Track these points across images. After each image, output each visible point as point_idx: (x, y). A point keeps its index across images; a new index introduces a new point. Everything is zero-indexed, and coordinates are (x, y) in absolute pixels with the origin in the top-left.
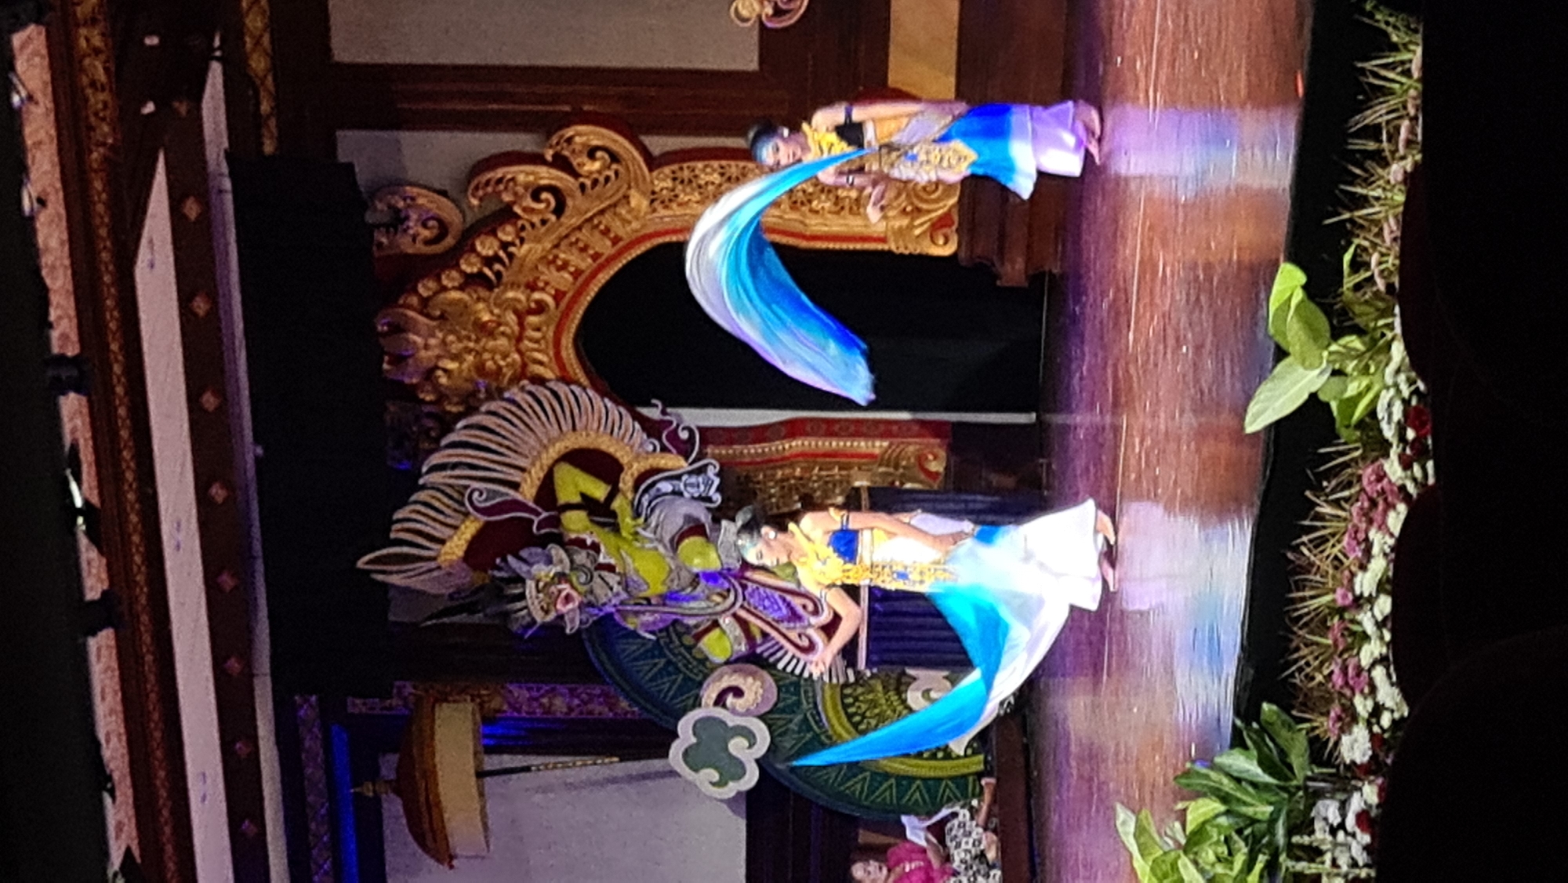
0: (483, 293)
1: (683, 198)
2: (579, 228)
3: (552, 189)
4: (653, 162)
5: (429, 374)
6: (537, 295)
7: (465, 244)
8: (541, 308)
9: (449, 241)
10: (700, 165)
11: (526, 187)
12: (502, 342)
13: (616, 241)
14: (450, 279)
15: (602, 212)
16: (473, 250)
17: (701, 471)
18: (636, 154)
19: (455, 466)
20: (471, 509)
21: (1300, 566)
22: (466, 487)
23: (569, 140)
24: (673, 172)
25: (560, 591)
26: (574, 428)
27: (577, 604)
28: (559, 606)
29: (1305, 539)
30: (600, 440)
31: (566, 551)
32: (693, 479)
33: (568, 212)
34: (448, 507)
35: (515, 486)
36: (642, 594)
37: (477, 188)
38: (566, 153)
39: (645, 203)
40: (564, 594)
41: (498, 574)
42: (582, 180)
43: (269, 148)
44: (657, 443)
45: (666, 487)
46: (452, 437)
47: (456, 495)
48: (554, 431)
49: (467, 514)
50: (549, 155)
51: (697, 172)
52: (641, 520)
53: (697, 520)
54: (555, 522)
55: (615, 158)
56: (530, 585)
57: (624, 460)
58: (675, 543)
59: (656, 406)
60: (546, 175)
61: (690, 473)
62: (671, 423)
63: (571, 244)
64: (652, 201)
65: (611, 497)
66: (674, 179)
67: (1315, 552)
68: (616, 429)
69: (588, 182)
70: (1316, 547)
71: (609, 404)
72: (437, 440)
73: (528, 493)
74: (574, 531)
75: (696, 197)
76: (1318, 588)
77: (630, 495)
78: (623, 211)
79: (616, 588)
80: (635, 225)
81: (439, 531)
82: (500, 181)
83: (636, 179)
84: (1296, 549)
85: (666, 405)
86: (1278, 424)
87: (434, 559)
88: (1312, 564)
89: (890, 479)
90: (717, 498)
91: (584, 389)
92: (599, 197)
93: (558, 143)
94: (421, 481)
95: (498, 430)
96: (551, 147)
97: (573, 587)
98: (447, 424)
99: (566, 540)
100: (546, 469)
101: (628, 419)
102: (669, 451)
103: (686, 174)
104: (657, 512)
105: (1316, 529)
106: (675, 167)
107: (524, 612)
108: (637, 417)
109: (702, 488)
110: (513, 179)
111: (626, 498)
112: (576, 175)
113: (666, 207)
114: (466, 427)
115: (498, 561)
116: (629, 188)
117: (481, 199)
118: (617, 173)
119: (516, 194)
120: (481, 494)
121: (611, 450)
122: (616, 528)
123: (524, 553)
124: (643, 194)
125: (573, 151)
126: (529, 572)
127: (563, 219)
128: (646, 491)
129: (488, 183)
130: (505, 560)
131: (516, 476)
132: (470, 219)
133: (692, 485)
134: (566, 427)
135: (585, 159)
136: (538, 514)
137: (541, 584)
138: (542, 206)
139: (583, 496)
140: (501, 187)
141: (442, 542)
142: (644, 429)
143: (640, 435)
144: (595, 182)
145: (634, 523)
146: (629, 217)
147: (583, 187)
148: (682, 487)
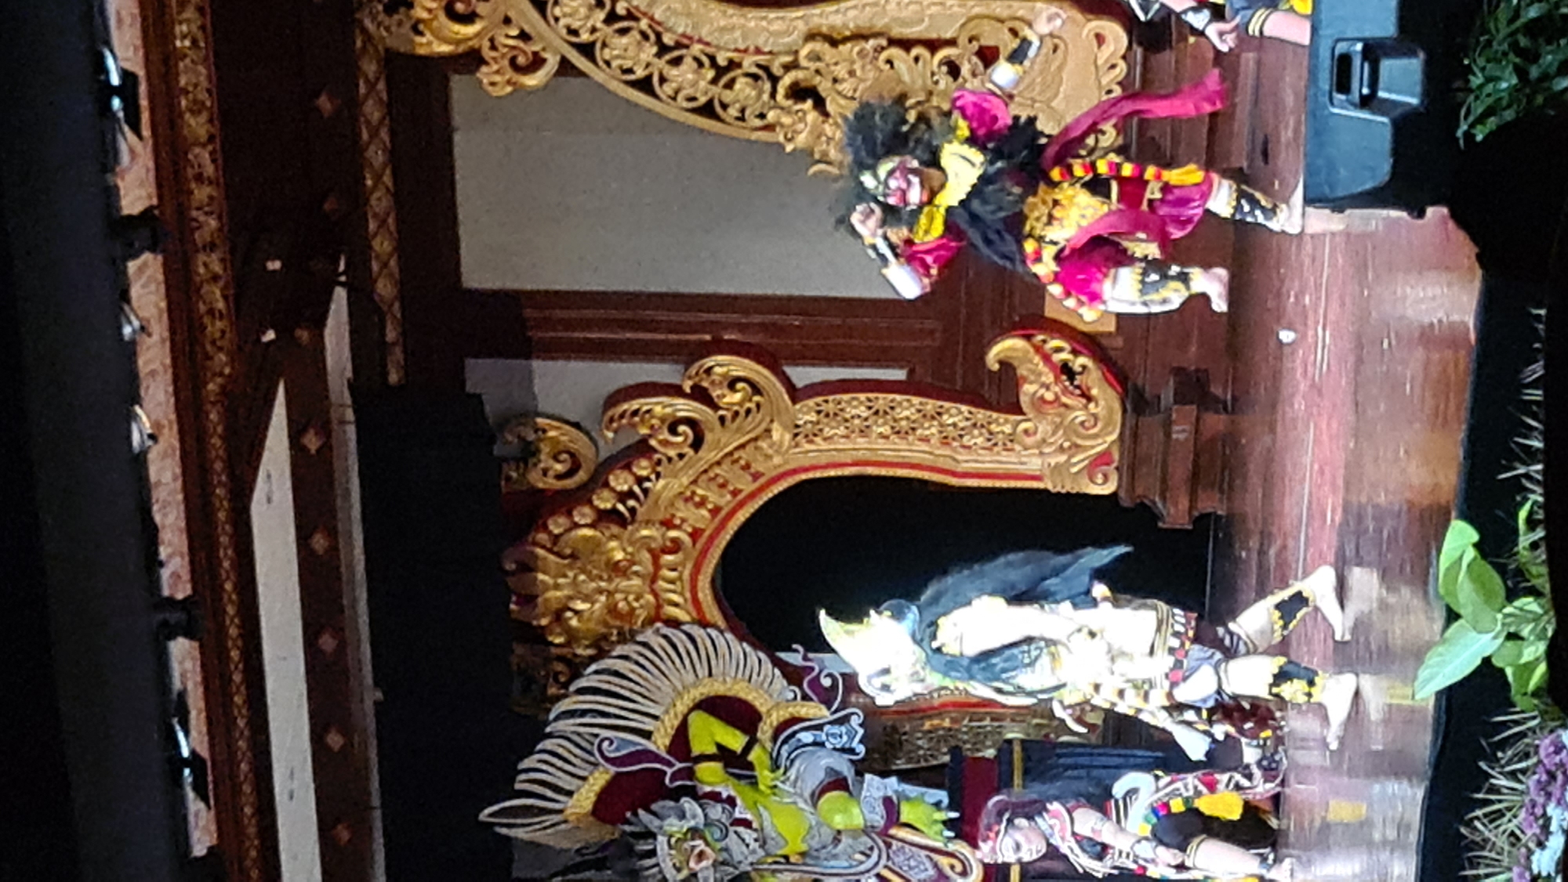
0: (615, 529)
1: (828, 432)
2: (718, 463)
3: (691, 422)
4: (795, 394)
5: (558, 616)
6: (673, 534)
7: (598, 479)
8: (676, 547)
9: (581, 476)
10: (846, 397)
11: (663, 420)
12: (636, 582)
13: (756, 476)
14: (583, 515)
15: (742, 446)
16: (606, 485)
17: (844, 721)
18: (779, 385)
19: (584, 713)
20: (601, 761)
21: (1473, 842)
22: (596, 736)
23: (709, 371)
24: (818, 405)
25: (693, 847)
26: (710, 674)
27: (710, 862)
28: (692, 864)
29: (1479, 813)
30: (737, 687)
31: (701, 806)
32: (836, 729)
33: (705, 447)
34: (575, 756)
35: (647, 735)
36: (780, 852)
37: (612, 420)
38: (705, 384)
39: (788, 437)
40: (697, 851)
41: (627, 828)
42: (721, 412)
43: (393, 377)
44: (797, 690)
45: (807, 737)
46: (583, 683)
47: (584, 744)
48: (690, 677)
49: (596, 765)
50: (687, 386)
51: (843, 405)
52: (782, 770)
53: (837, 773)
54: (690, 774)
55: (756, 389)
56: (662, 840)
57: (763, 710)
58: (816, 797)
59: (796, 651)
60: (685, 407)
61: (831, 723)
62: (812, 669)
63: (711, 479)
64: (796, 435)
65: (748, 748)
66: (819, 412)
67: (1491, 826)
68: (754, 676)
69: (728, 415)
70: (1491, 822)
71: (748, 649)
72: (566, 685)
73: (660, 743)
74: (710, 784)
75: (842, 431)
76: (1494, 866)
77: (769, 745)
78: (763, 444)
79: (754, 845)
80: (777, 460)
81: (566, 782)
82: (635, 413)
83: (779, 413)
84: (1469, 824)
85: (807, 649)
86: (1450, 688)
87: (560, 811)
88: (1486, 840)
89: (1043, 732)
90: (861, 749)
91: (722, 632)
92: (738, 430)
93: (697, 374)
94: (548, 730)
95: (631, 676)
96: (690, 378)
97: (707, 844)
98: (576, 668)
99: (700, 793)
100: (680, 717)
101: (767, 665)
102: (811, 699)
103: (831, 407)
104: (797, 764)
105: (1491, 802)
106: (819, 399)
107: (655, 870)
108: (777, 663)
109: (845, 738)
110: (648, 411)
111: (764, 748)
112: (715, 407)
113: (811, 442)
114: (597, 672)
115: (628, 815)
116: (772, 421)
117: (616, 432)
118: (758, 405)
119: (652, 427)
120: (611, 743)
121: (749, 698)
122: (753, 782)
123: (654, 807)
124: (785, 428)
125: (713, 383)
126: (661, 828)
127: (701, 453)
128: (785, 742)
129: (622, 416)
130: (635, 814)
131: (648, 725)
132: (604, 454)
133: (834, 735)
134: (702, 672)
135: (726, 391)
136: (670, 764)
137: (673, 840)
138: (680, 439)
139: (719, 746)
140: (637, 419)
141: (570, 794)
142: (785, 675)
143: (780, 682)
144: (737, 413)
145: (772, 775)
146: (770, 452)
147: (722, 419)
148: (824, 737)
